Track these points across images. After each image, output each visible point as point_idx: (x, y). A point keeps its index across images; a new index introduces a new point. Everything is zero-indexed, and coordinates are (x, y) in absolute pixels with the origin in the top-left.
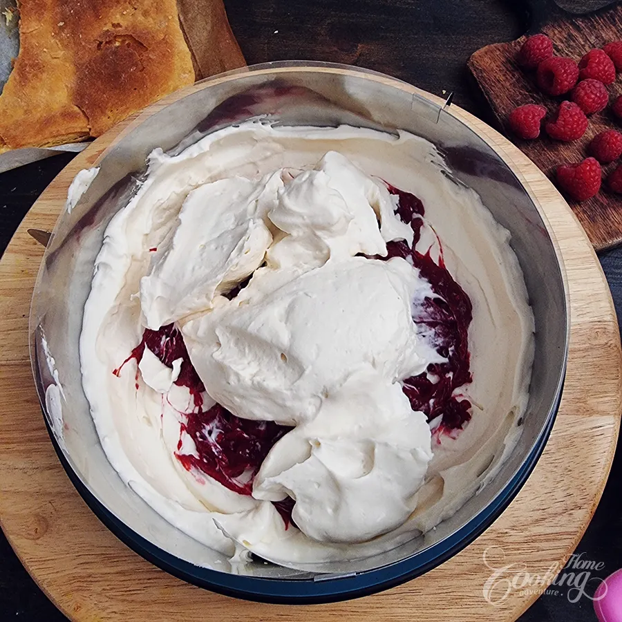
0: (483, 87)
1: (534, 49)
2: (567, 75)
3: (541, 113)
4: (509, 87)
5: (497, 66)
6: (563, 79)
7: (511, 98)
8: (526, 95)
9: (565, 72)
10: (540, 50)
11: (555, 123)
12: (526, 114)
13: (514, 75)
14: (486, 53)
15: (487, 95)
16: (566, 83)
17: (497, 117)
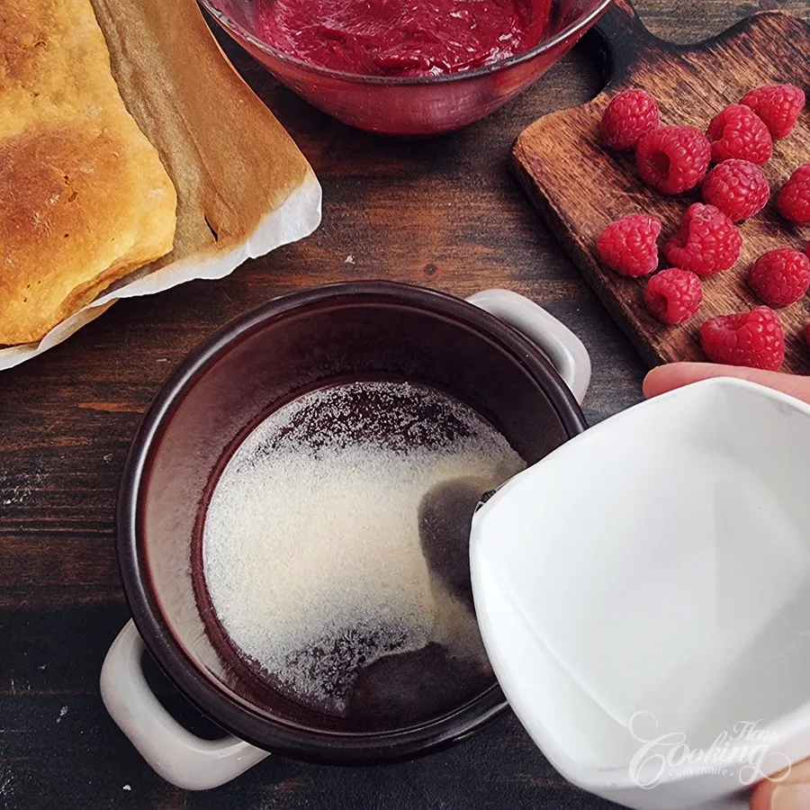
0: (546, 191)
1: (626, 118)
2: (693, 158)
3: (655, 230)
4: (592, 187)
5: (565, 151)
6: (685, 165)
7: (598, 205)
8: (622, 196)
9: (689, 152)
10: (638, 117)
11: (684, 245)
12: (630, 235)
13: (596, 164)
14: (543, 130)
15: (554, 204)
16: (692, 171)
17: (580, 242)
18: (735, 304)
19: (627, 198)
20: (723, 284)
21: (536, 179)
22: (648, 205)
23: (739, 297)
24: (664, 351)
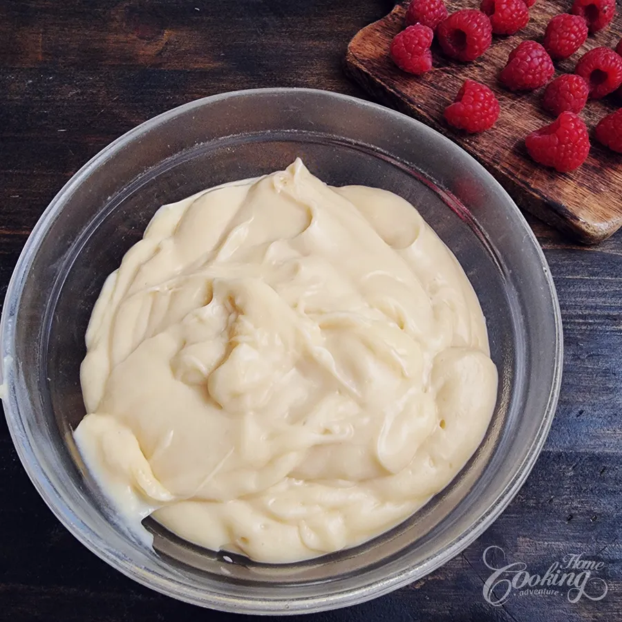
2: (482, 29)
6: (478, 36)
9: (479, 26)
10: (434, 11)
14: (364, 39)
17: (418, 109)
18: (539, 124)
19: (440, 71)
20: (527, 113)
21: (371, 74)
22: (456, 74)
23: (541, 119)
24: (503, 168)
